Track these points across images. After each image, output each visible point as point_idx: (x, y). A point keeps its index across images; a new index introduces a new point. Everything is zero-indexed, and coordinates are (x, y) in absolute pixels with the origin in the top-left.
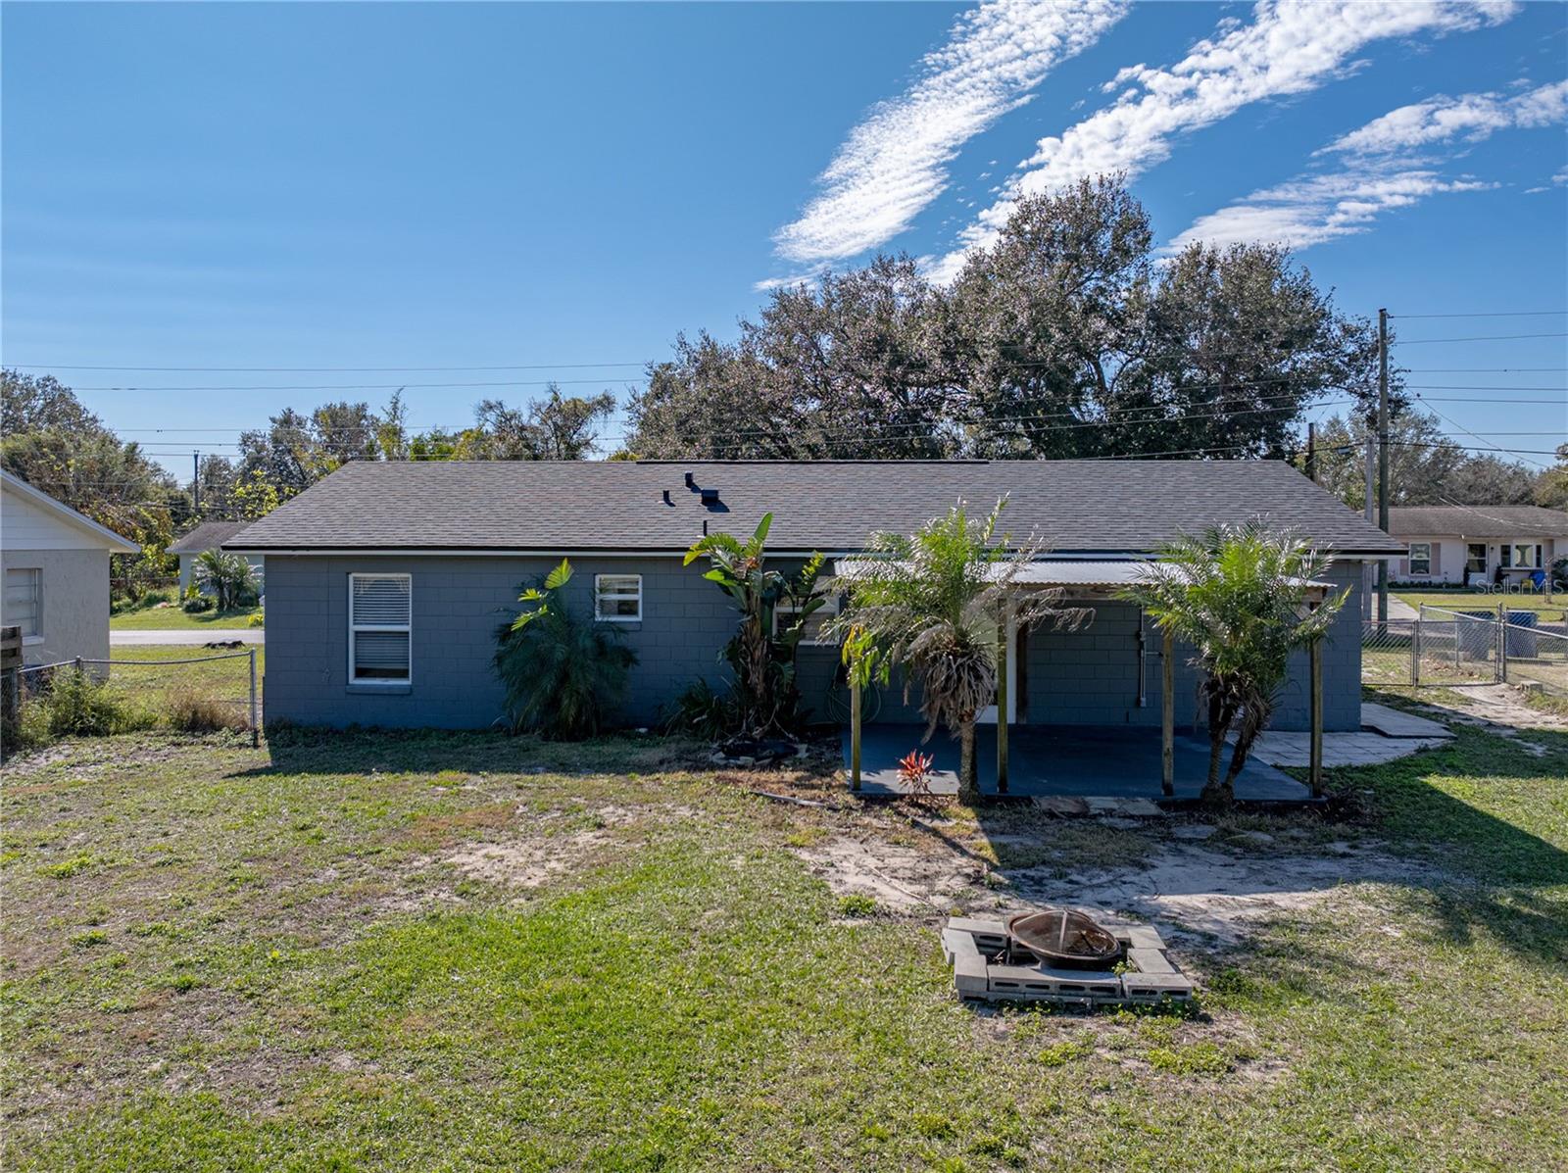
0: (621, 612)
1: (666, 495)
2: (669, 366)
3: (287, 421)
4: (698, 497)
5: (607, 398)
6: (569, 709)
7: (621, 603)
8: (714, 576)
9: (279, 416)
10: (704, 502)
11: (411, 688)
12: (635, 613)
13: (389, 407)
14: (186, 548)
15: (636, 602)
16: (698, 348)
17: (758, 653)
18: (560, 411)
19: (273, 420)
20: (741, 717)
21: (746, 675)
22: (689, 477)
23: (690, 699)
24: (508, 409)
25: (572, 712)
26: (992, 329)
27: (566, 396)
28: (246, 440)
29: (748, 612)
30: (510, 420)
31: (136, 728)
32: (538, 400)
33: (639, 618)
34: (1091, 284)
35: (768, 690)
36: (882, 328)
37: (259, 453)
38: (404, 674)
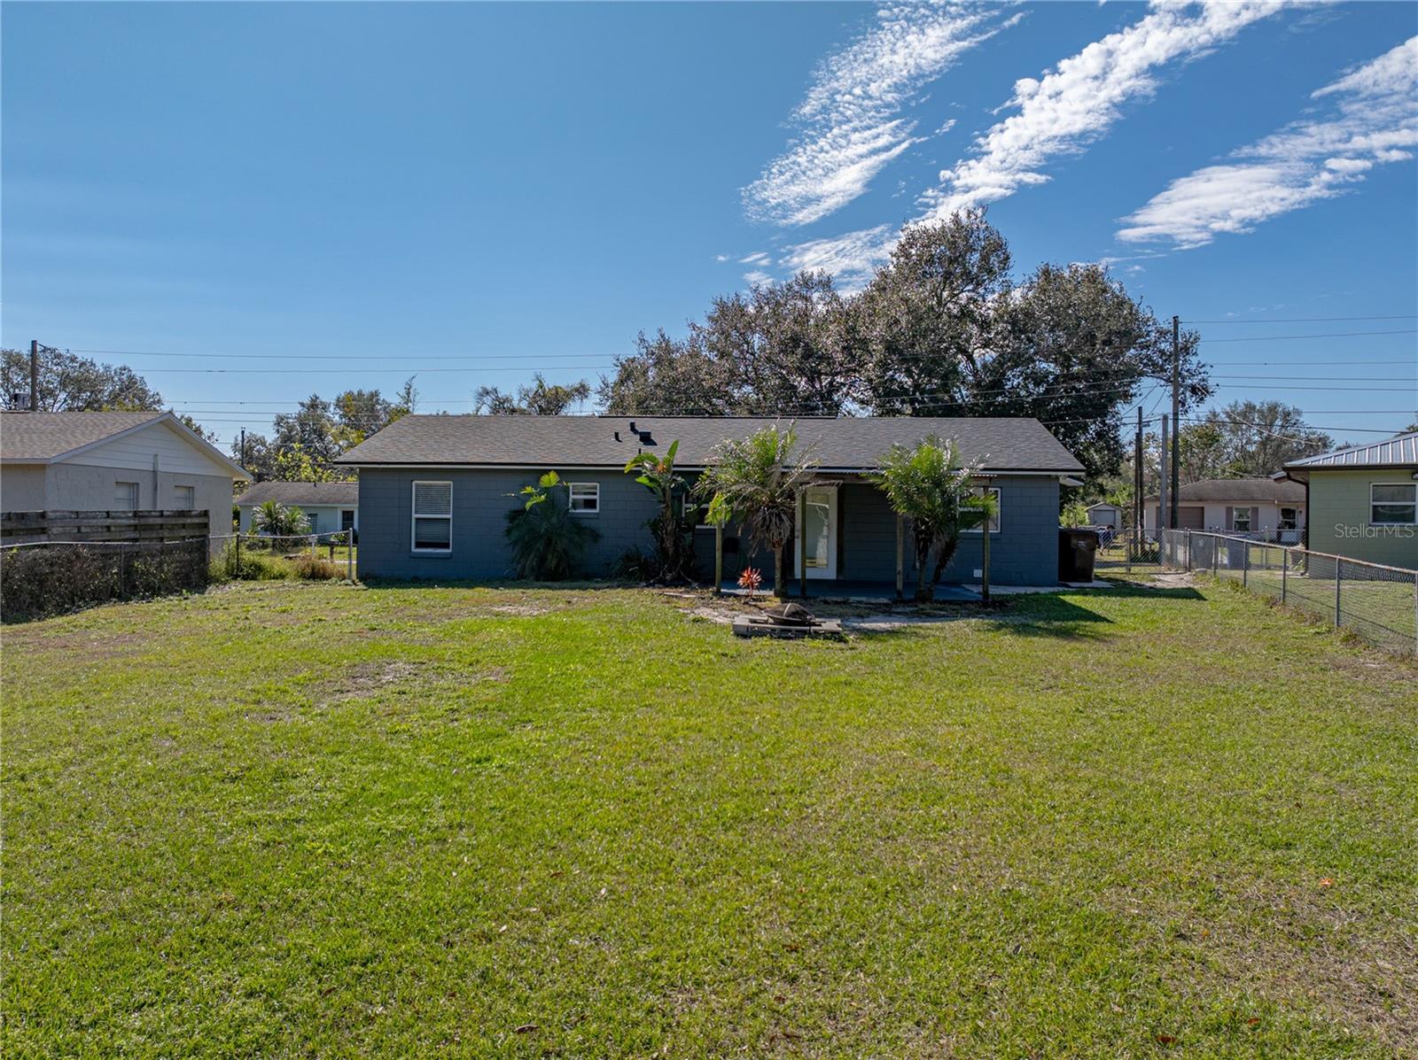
0: (585, 507)
1: (617, 435)
2: (633, 360)
3: (314, 405)
4: (638, 437)
5: (583, 386)
6: (552, 563)
7: (586, 500)
8: (642, 480)
9: (307, 401)
10: (641, 440)
11: (451, 554)
12: (595, 507)
13: (403, 392)
14: (246, 501)
15: (595, 500)
16: (655, 344)
17: (669, 528)
18: (544, 396)
19: (302, 405)
20: (660, 569)
21: (662, 541)
22: (632, 425)
23: (628, 558)
24: (502, 394)
25: (554, 562)
26: (879, 330)
27: (549, 384)
28: (280, 421)
29: (664, 502)
30: (503, 403)
31: (275, 578)
32: (526, 387)
33: (597, 511)
34: (964, 296)
35: (676, 551)
36: (797, 328)
37: (290, 432)
38: (447, 546)
